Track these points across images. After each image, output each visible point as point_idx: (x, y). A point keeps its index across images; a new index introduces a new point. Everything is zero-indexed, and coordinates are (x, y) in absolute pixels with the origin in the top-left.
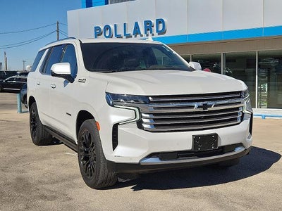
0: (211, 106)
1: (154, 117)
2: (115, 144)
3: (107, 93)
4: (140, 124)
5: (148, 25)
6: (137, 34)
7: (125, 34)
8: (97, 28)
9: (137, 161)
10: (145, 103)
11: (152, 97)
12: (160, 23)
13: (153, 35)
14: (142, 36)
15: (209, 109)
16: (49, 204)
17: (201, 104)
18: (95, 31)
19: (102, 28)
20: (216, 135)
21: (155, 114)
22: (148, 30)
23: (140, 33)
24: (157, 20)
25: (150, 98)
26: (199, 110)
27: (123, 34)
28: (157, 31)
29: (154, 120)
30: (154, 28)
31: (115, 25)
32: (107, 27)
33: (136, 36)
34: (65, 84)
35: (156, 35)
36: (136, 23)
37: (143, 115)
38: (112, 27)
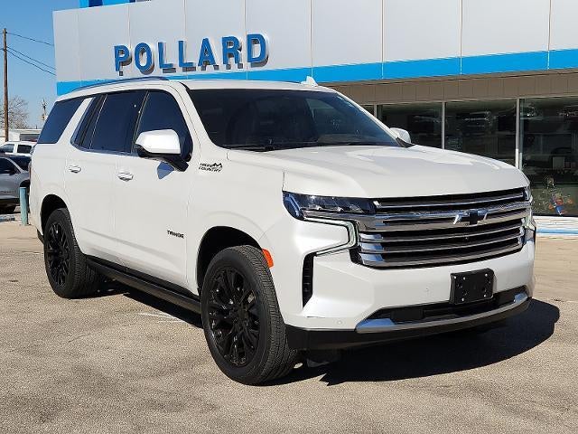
0: (481, 218)
1: (382, 240)
2: (307, 293)
3: (286, 194)
4: (355, 255)
5: (231, 47)
6: (207, 63)
7: (181, 64)
8: (120, 50)
9: (352, 327)
10: (367, 212)
11: (380, 200)
12: (256, 42)
13: (240, 66)
14: (216, 67)
15: (480, 223)
16: (176, 418)
17: (465, 213)
18: (117, 56)
19: (132, 50)
20: (490, 272)
21: (385, 235)
22: (231, 55)
23: (213, 63)
24: (249, 37)
25: (376, 203)
26: (463, 225)
27: (176, 63)
28: (250, 59)
29: (384, 245)
30: (243, 54)
31: (160, 45)
32: (142, 48)
33: (204, 69)
34: (163, 171)
35: (247, 67)
36: (206, 42)
37: (363, 236)
38: (154, 48)
